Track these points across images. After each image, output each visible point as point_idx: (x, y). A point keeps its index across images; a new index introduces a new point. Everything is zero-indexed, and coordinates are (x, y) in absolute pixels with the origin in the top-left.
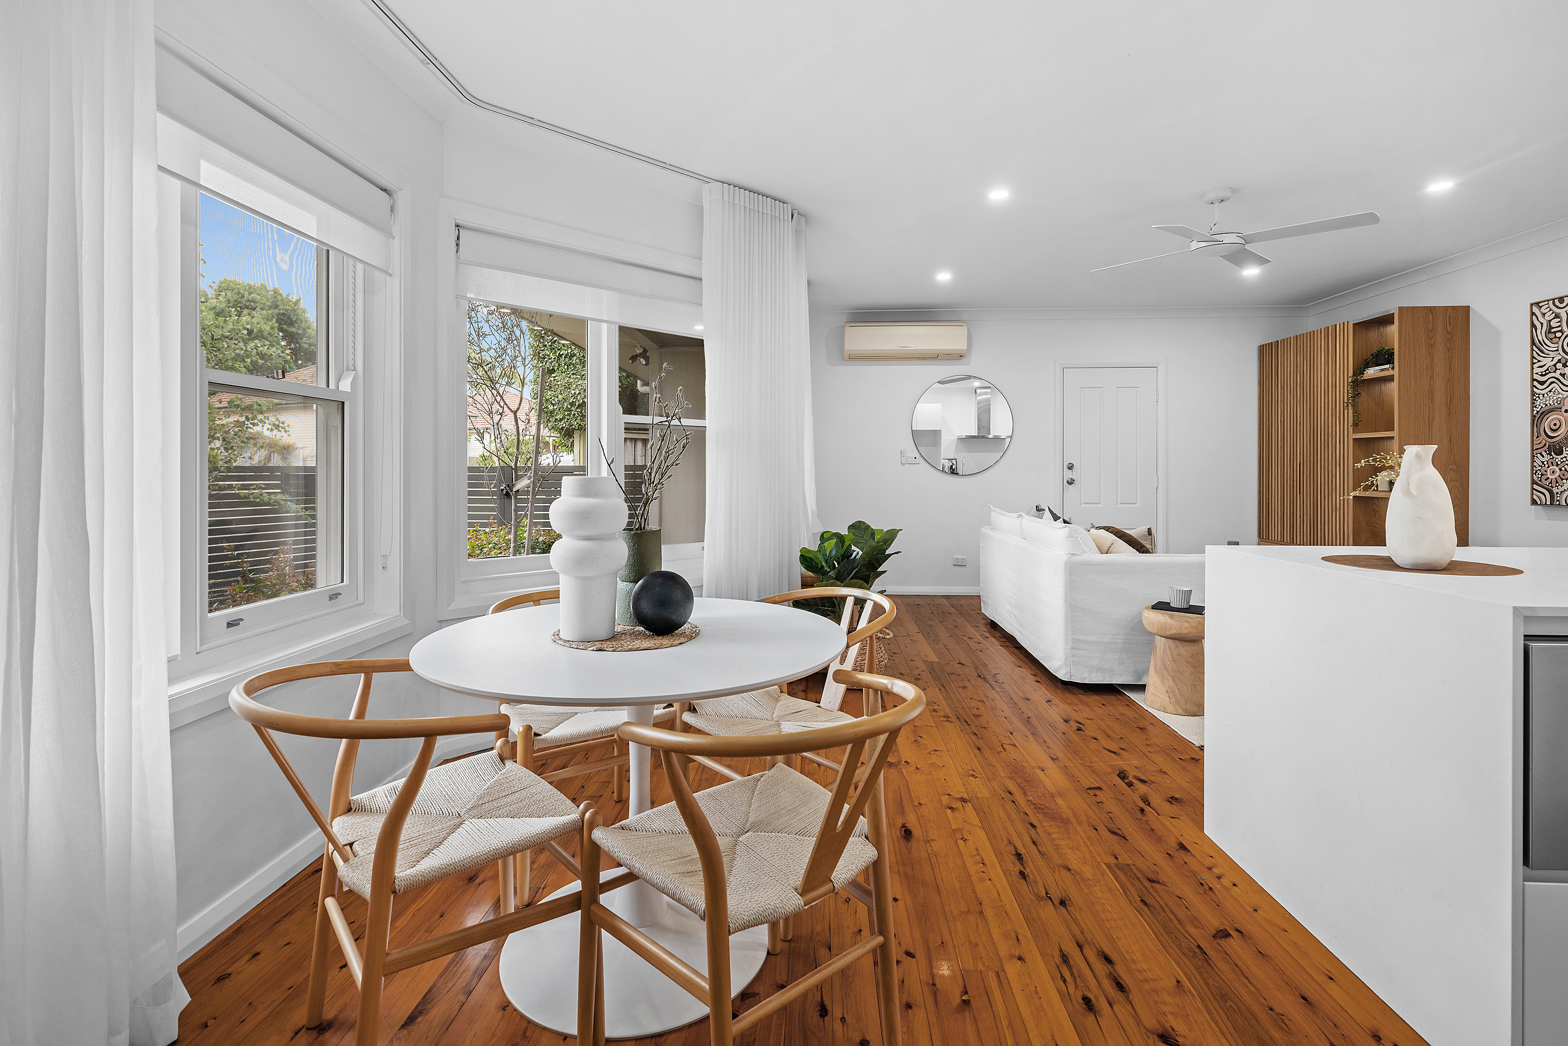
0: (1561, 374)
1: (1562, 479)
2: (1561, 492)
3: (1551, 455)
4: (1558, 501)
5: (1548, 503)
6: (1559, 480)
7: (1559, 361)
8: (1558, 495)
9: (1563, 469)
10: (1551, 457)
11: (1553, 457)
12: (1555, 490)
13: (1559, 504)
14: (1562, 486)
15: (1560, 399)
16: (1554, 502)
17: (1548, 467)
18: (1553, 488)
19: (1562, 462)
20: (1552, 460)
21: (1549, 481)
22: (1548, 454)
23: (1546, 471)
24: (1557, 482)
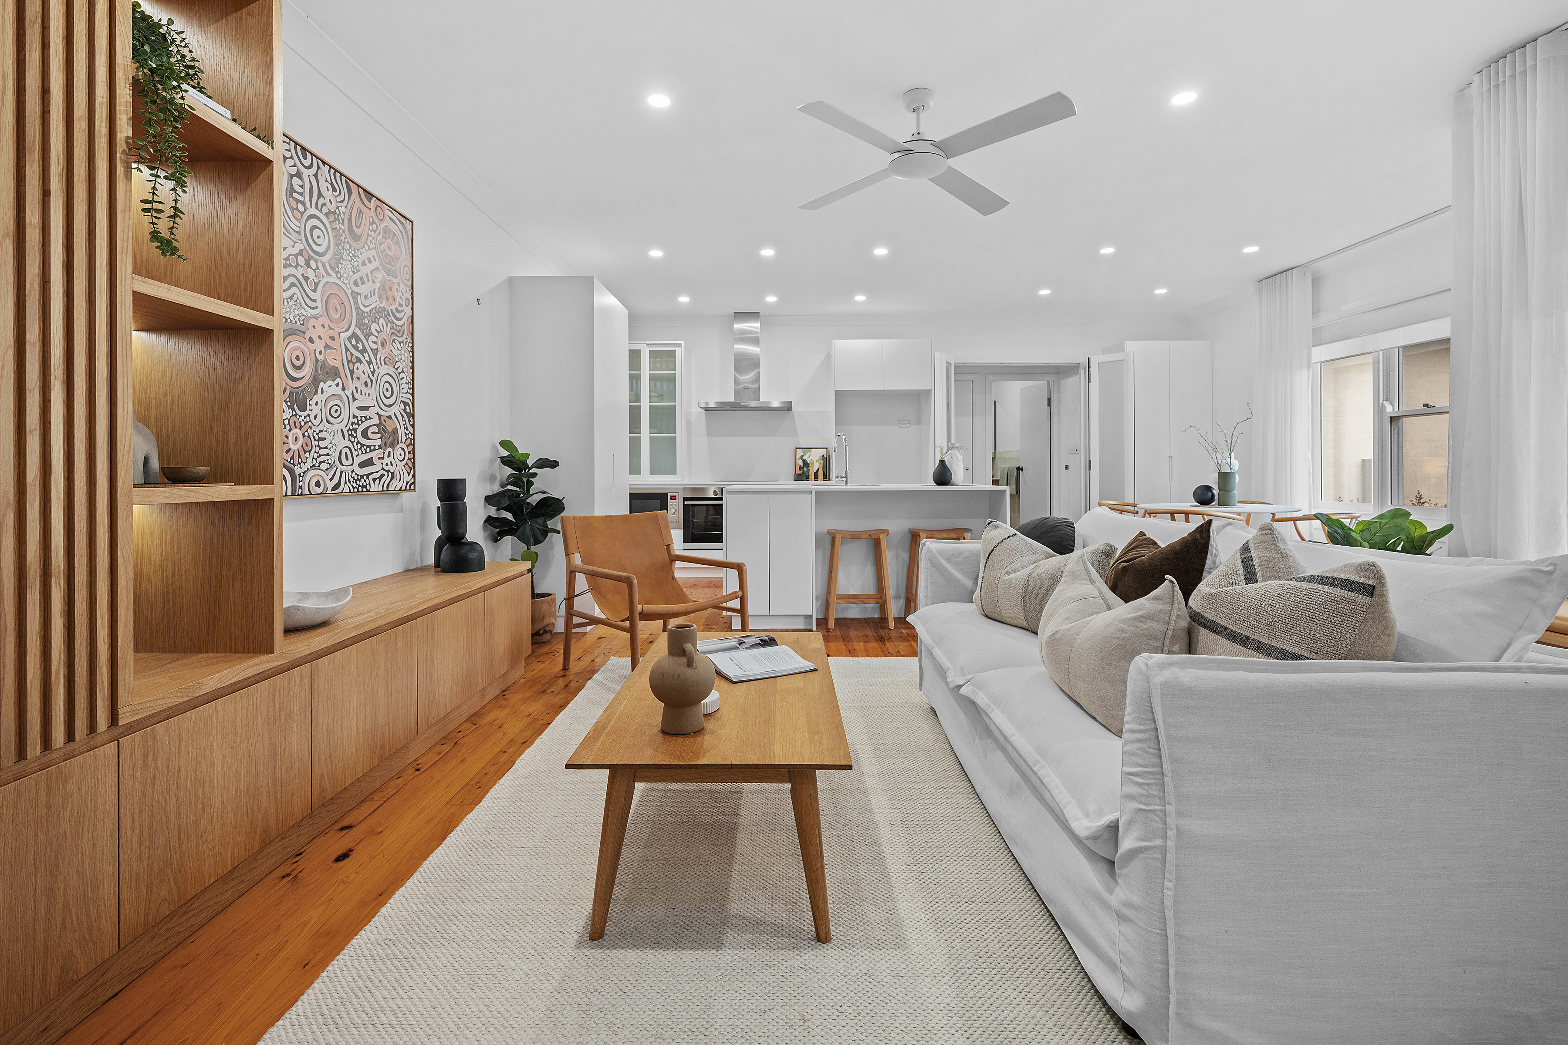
0: (303, 275)
1: (305, 452)
2: (304, 473)
3: (293, 410)
4: (301, 488)
5: (289, 493)
6: (302, 453)
7: (301, 253)
8: (301, 478)
9: (306, 434)
10: (294, 413)
11: (297, 414)
12: (298, 471)
13: (301, 494)
14: (304, 463)
15: (303, 318)
16: (295, 493)
17: (290, 430)
18: (295, 466)
19: (305, 423)
20: (294, 418)
21: (291, 453)
22: (289, 407)
23: (287, 437)
24: (300, 457)
